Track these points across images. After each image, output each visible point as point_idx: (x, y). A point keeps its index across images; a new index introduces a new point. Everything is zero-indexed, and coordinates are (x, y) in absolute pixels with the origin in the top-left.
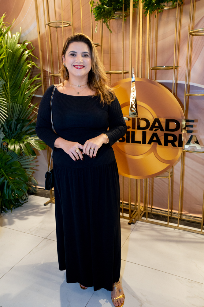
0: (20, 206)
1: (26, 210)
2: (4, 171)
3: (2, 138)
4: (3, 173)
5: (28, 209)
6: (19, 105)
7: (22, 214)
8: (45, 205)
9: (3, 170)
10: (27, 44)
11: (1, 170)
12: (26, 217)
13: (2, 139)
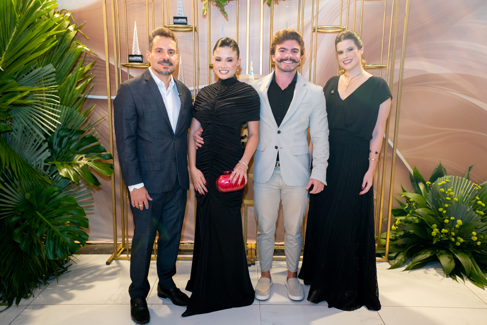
0: (64, 271)
1: (79, 275)
2: (43, 215)
3: (45, 159)
4: (42, 219)
5: (82, 274)
6: (65, 107)
7: (77, 283)
8: (108, 263)
9: (40, 212)
10: (68, 15)
11: (36, 214)
12: (87, 285)
13: (43, 162)
